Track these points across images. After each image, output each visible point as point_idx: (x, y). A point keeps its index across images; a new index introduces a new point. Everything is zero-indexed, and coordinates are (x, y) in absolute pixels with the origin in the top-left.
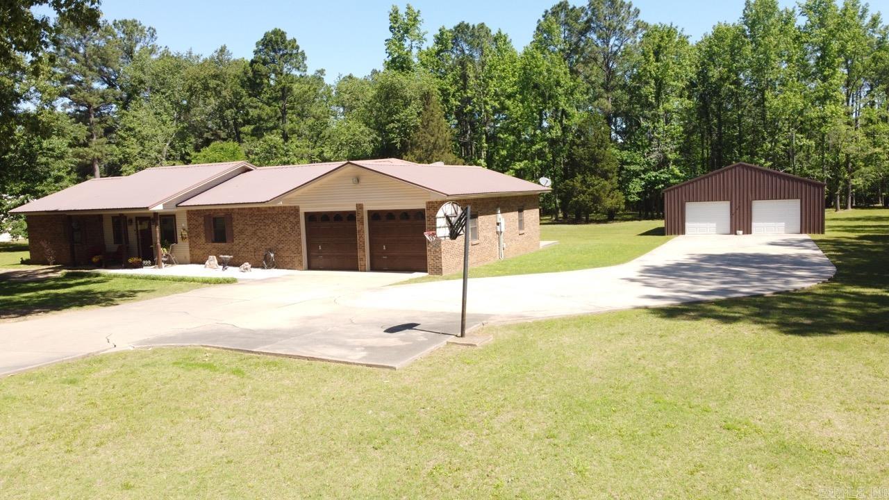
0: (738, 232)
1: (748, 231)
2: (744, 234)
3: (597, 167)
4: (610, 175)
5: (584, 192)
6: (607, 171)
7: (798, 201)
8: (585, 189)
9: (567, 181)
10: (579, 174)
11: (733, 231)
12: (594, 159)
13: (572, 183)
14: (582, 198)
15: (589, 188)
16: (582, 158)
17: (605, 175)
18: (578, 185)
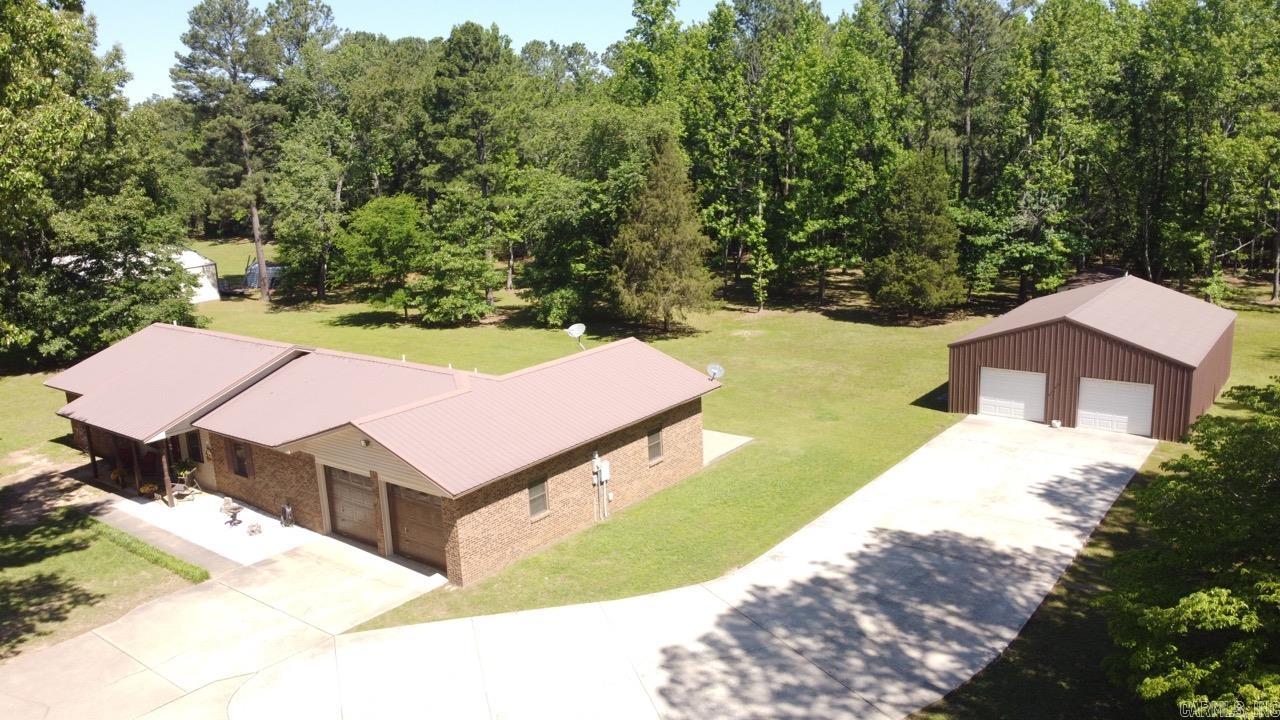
0: (1054, 422)
1: (1070, 421)
2: (1063, 425)
3: (923, 241)
4: (944, 252)
5: (899, 279)
6: (938, 248)
7: (1150, 388)
8: (902, 274)
9: (876, 260)
10: (894, 250)
11: (1047, 420)
12: (918, 229)
13: (882, 264)
14: (896, 287)
15: (907, 274)
16: (899, 228)
17: (935, 254)
18: (893, 268)
